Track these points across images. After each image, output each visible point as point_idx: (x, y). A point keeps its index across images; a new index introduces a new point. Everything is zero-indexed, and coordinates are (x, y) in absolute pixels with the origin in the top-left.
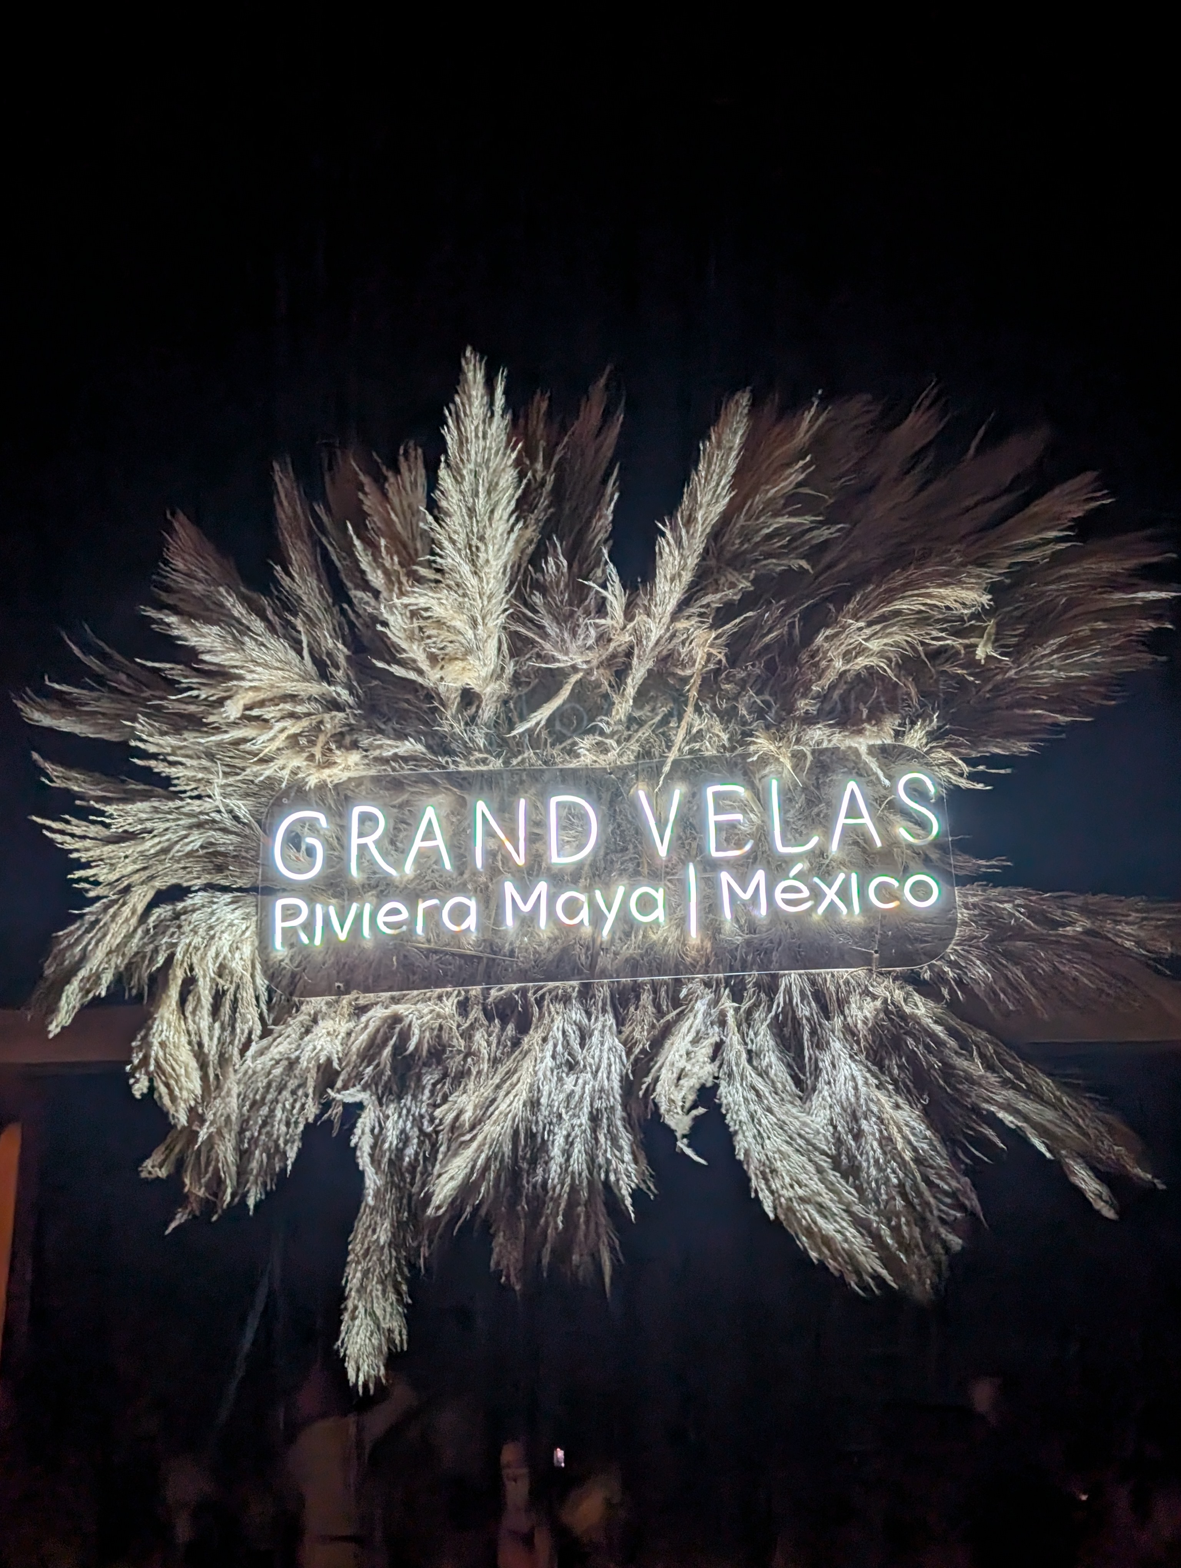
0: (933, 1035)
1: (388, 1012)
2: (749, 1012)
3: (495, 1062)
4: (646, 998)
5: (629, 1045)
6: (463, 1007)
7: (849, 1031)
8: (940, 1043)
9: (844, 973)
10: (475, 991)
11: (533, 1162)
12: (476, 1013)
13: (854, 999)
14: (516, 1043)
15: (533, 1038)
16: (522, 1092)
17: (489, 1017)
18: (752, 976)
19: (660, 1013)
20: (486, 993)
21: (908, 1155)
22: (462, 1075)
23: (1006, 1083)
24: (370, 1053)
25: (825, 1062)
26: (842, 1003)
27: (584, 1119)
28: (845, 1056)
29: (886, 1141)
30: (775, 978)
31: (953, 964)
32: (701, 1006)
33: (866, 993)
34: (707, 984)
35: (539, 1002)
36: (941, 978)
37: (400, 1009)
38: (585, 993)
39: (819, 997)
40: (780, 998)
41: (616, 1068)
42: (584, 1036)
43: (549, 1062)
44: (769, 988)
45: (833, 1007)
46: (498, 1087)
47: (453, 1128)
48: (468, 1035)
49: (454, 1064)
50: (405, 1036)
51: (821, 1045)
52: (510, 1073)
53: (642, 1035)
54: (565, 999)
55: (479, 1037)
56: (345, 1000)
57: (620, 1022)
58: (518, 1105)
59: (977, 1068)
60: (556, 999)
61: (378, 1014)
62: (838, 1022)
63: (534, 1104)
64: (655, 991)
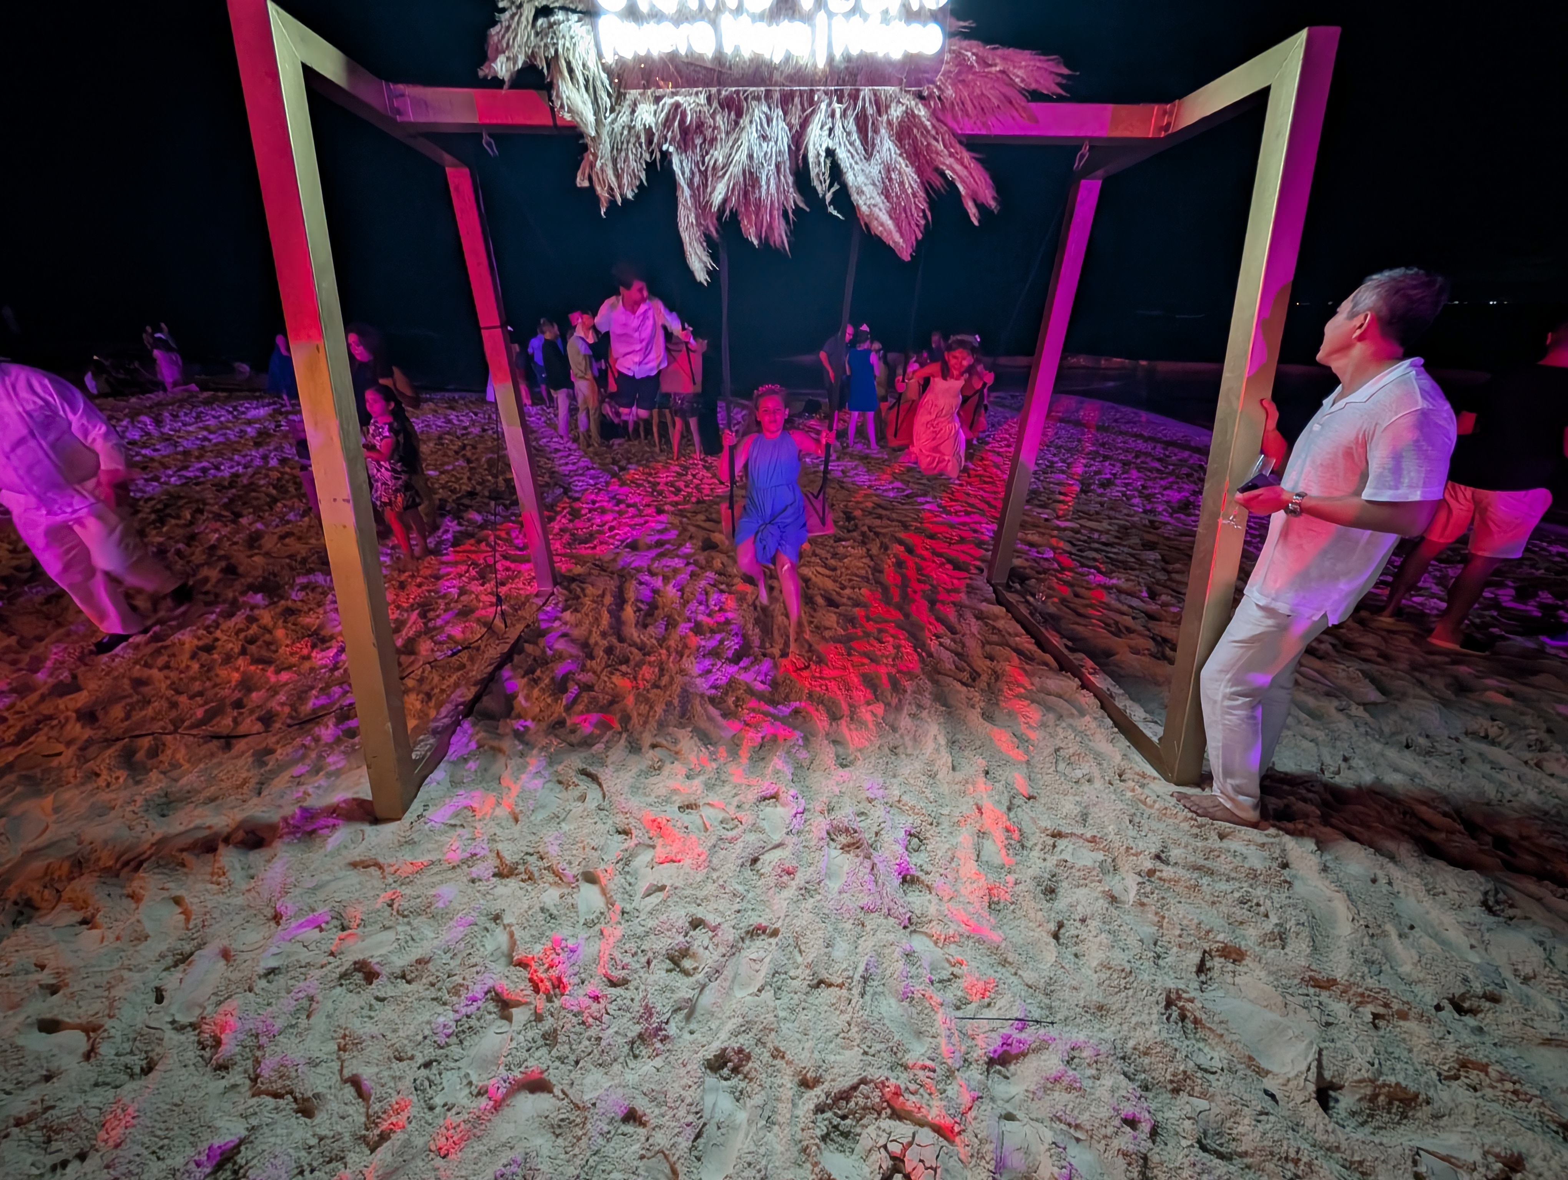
0: (925, 128)
1: (672, 101)
2: (845, 110)
3: (728, 133)
4: (797, 100)
5: (790, 127)
6: (709, 99)
7: (889, 123)
8: (928, 132)
9: (890, 89)
10: (714, 90)
11: (753, 187)
12: (715, 104)
13: (893, 105)
14: (737, 123)
15: (744, 121)
16: (744, 148)
17: (723, 108)
18: (847, 89)
19: (804, 110)
20: (719, 92)
21: (910, 191)
22: (713, 140)
23: (951, 155)
24: (667, 123)
25: (878, 141)
26: (888, 107)
27: (773, 166)
28: (886, 137)
29: (902, 184)
30: (858, 91)
31: (939, 88)
32: (823, 106)
33: (899, 102)
34: (826, 93)
35: (746, 99)
36: (931, 95)
37: (678, 99)
38: (768, 95)
39: (877, 103)
40: (860, 103)
41: (785, 140)
42: (769, 120)
43: (755, 135)
44: (854, 96)
45: (883, 109)
46: (732, 147)
47: (714, 168)
48: (713, 116)
49: (708, 133)
50: (684, 115)
51: (876, 131)
52: (736, 140)
53: (795, 121)
54: (758, 98)
55: (718, 118)
56: (649, 92)
57: (785, 113)
58: (744, 157)
59: (941, 147)
60: (754, 98)
61: (668, 101)
62: (885, 118)
63: (750, 157)
64: (801, 96)
